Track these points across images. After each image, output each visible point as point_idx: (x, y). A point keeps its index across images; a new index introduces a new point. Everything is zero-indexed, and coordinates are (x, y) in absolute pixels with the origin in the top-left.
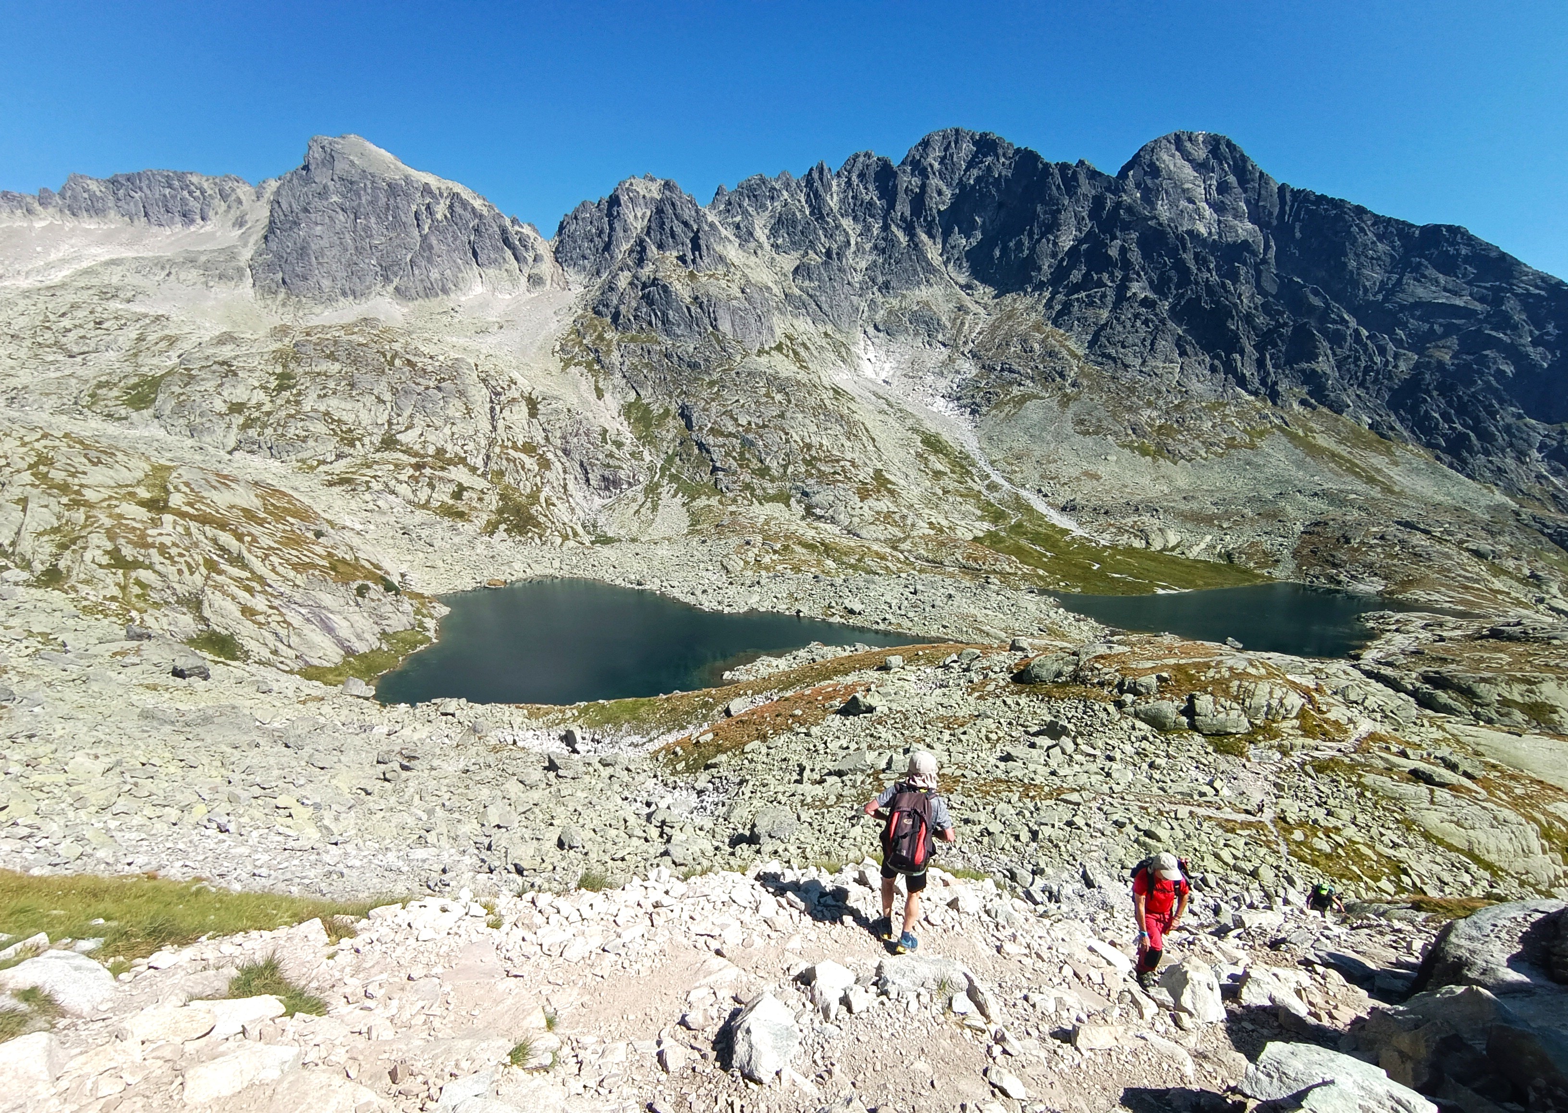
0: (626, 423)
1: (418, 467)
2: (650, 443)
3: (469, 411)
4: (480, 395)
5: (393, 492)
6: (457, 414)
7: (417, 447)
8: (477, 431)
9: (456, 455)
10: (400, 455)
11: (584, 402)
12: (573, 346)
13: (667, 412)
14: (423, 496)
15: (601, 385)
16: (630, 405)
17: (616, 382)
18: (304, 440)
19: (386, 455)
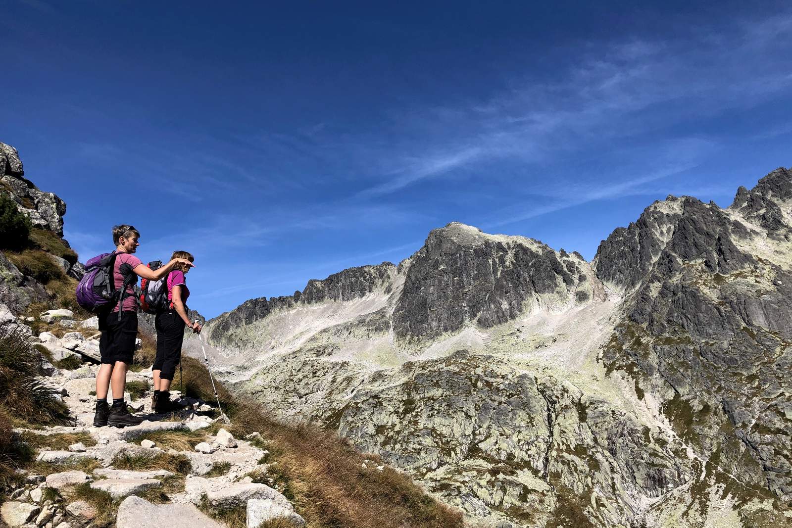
0: (667, 421)
1: (494, 472)
2: (692, 440)
3: (531, 419)
4: (539, 404)
5: (476, 495)
6: (523, 424)
7: (494, 453)
8: (537, 437)
9: (522, 460)
10: (481, 462)
11: (627, 403)
12: (615, 353)
13: (706, 408)
14: (497, 498)
15: (641, 386)
16: (670, 402)
17: (654, 382)
18: (418, 452)
19: (471, 462)
